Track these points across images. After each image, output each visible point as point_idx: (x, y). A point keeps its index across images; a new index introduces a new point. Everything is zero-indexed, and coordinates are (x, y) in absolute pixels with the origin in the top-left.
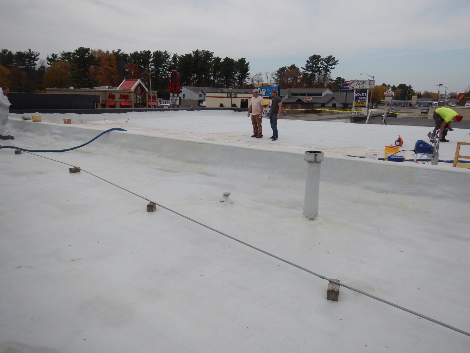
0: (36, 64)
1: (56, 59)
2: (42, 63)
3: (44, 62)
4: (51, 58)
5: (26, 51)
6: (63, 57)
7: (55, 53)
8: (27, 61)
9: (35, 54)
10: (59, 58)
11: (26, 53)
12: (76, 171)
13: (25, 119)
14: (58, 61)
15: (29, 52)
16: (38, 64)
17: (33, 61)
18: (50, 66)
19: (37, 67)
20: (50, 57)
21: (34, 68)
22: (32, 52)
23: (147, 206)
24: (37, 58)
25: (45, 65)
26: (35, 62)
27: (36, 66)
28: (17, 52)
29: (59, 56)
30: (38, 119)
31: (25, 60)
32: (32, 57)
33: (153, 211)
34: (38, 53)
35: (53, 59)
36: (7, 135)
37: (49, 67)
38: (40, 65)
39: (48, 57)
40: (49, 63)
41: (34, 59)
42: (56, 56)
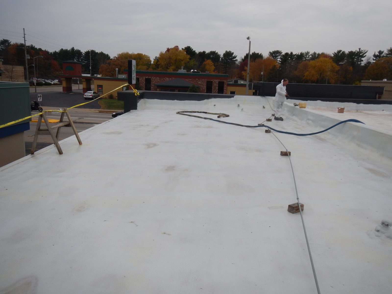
0: (362, 61)
1: (382, 55)
2: (368, 59)
3: (370, 58)
4: (378, 55)
5: (356, 50)
6: (389, 53)
7: (382, 50)
8: (356, 58)
9: (363, 52)
10: (385, 54)
11: (356, 52)
12: (285, 155)
13: (296, 106)
14: (383, 56)
15: (359, 50)
16: (364, 61)
17: (360, 58)
18: (374, 61)
19: (363, 64)
20: (377, 53)
21: (361, 63)
22: (362, 50)
23: (289, 205)
24: (364, 55)
25: (370, 61)
26: (362, 59)
27: (362, 62)
28: (349, 52)
29: (386, 52)
30: (303, 106)
31: (354, 57)
32: (361, 54)
33: (293, 213)
34: (366, 51)
35: (378, 56)
36: (279, 117)
37: (373, 63)
38: (366, 61)
39: (375, 54)
40: (375, 59)
41: (362, 56)
42: (382, 52)
